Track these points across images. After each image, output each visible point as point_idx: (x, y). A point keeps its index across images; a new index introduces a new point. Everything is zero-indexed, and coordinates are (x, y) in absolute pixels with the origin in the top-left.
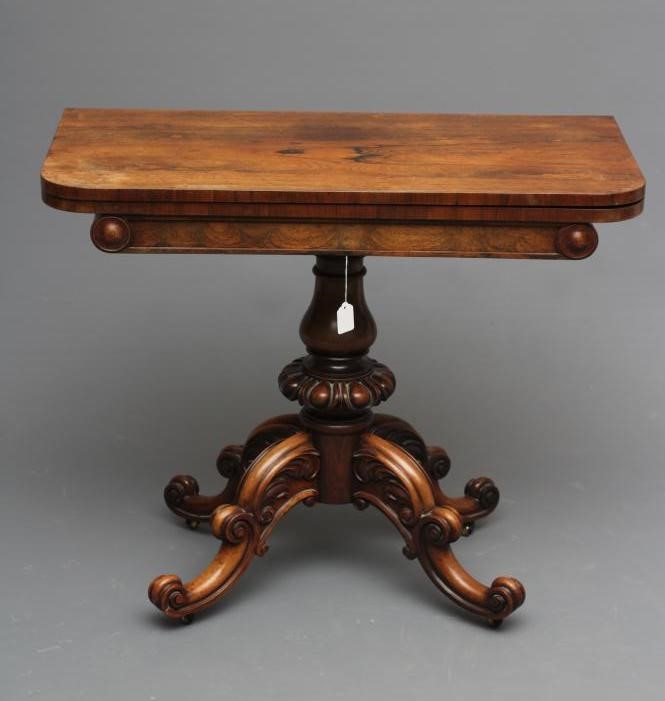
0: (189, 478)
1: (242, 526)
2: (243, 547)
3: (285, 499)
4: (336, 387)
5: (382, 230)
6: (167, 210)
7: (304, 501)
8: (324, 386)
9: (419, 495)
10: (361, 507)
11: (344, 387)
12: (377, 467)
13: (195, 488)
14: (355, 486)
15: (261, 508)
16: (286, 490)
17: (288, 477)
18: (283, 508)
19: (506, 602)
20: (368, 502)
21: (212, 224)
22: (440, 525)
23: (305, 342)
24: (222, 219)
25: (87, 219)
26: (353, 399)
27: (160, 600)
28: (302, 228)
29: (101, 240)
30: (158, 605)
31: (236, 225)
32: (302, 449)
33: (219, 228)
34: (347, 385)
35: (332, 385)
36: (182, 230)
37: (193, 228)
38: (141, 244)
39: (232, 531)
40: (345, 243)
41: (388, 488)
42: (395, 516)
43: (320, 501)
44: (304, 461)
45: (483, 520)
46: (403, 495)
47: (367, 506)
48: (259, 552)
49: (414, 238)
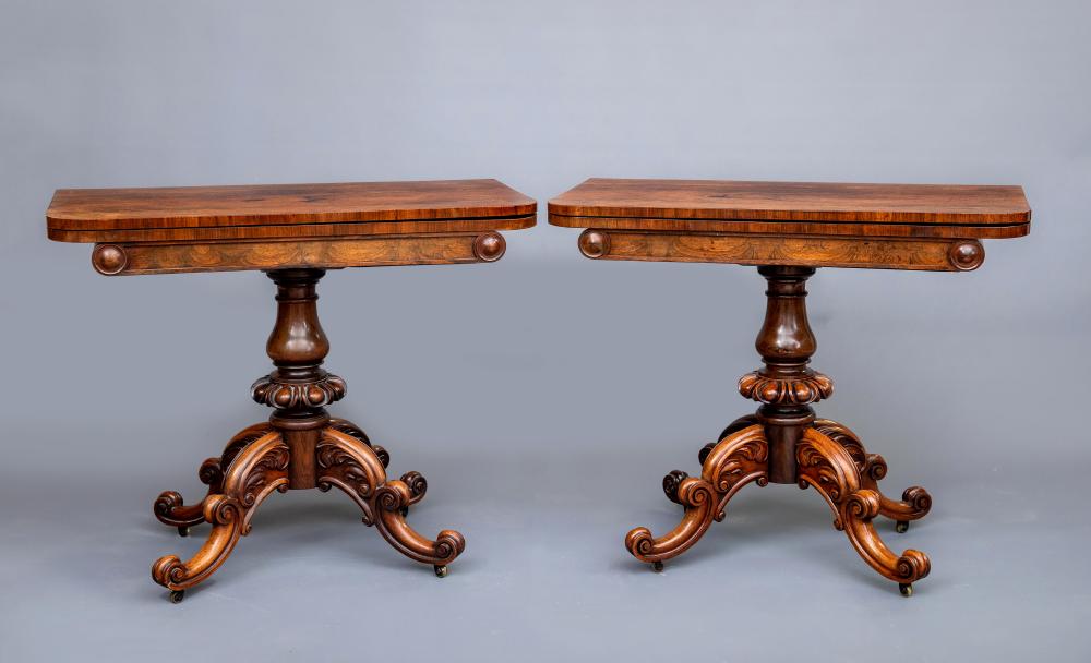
0: (174, 493)
1: (230, 510)
2: (230, 527)
3: (264, 486)
4: (297, 390)
5: (336, 245)
6: (158, 235)
7: (278, 488)
8: (286, 389)
9: (374, 472)
10: (325, 489)
11: (303, 390)
12: (336, 453)
13: (180, 501)
14: (319, 472)
15: (245, 495)
16: (264, 478)
17: (265, 468)
18: (262, 495)
19: (451, 549)
20: (331, 484)
21: (196, 247)
22: (393, 493)
23: (272, 357)
24: (205, 242)
25: (87, 248)
26: (310, 399)
27: (163, 578)
28: (272, 246)
29: (101, 265)
30: (162, 583)
31: (217, 247)
32: (275, 444)
33: (202, 250)
34: (306, 389)
35: (293, 389)
36: (171, 253)
37: (180, 251)
38: (137, 266)
39: (221, 514)
40: (307, 258)
41: (348, 469)
42: (354, 492)
43: (290, 488)
44: (275, 453)
45: (417, 504)
46: (360, 472)
47: (330, 487)
48: (244, 532)
49: (362, 251)
